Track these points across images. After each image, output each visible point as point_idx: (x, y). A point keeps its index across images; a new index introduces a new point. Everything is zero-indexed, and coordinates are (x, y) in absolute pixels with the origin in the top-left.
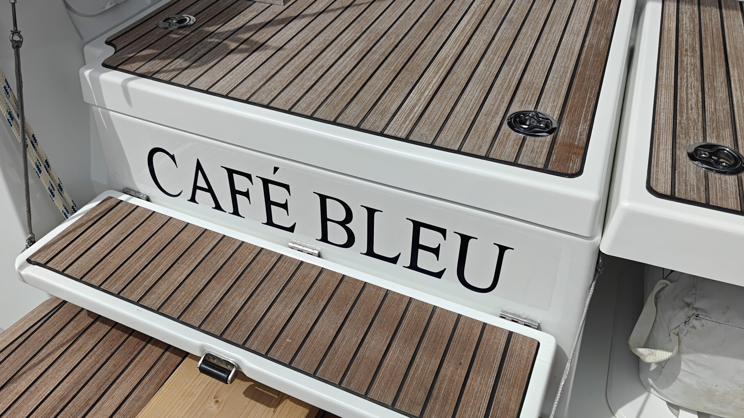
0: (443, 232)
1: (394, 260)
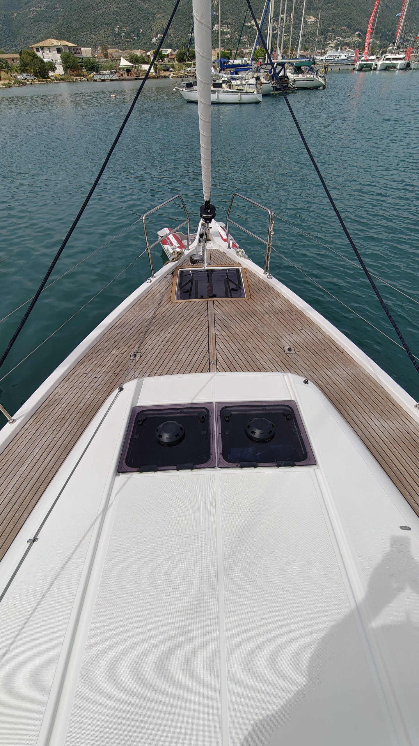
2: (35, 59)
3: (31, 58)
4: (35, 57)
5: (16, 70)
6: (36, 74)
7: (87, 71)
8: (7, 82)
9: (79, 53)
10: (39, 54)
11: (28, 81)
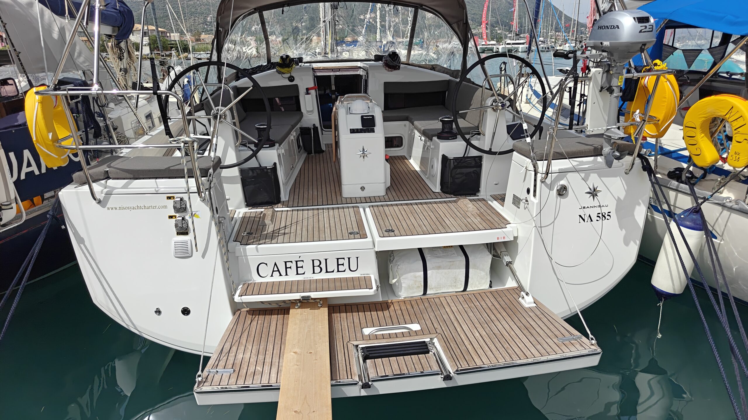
0: (344, 258)
1: (333, 272)
9: (169, 37)
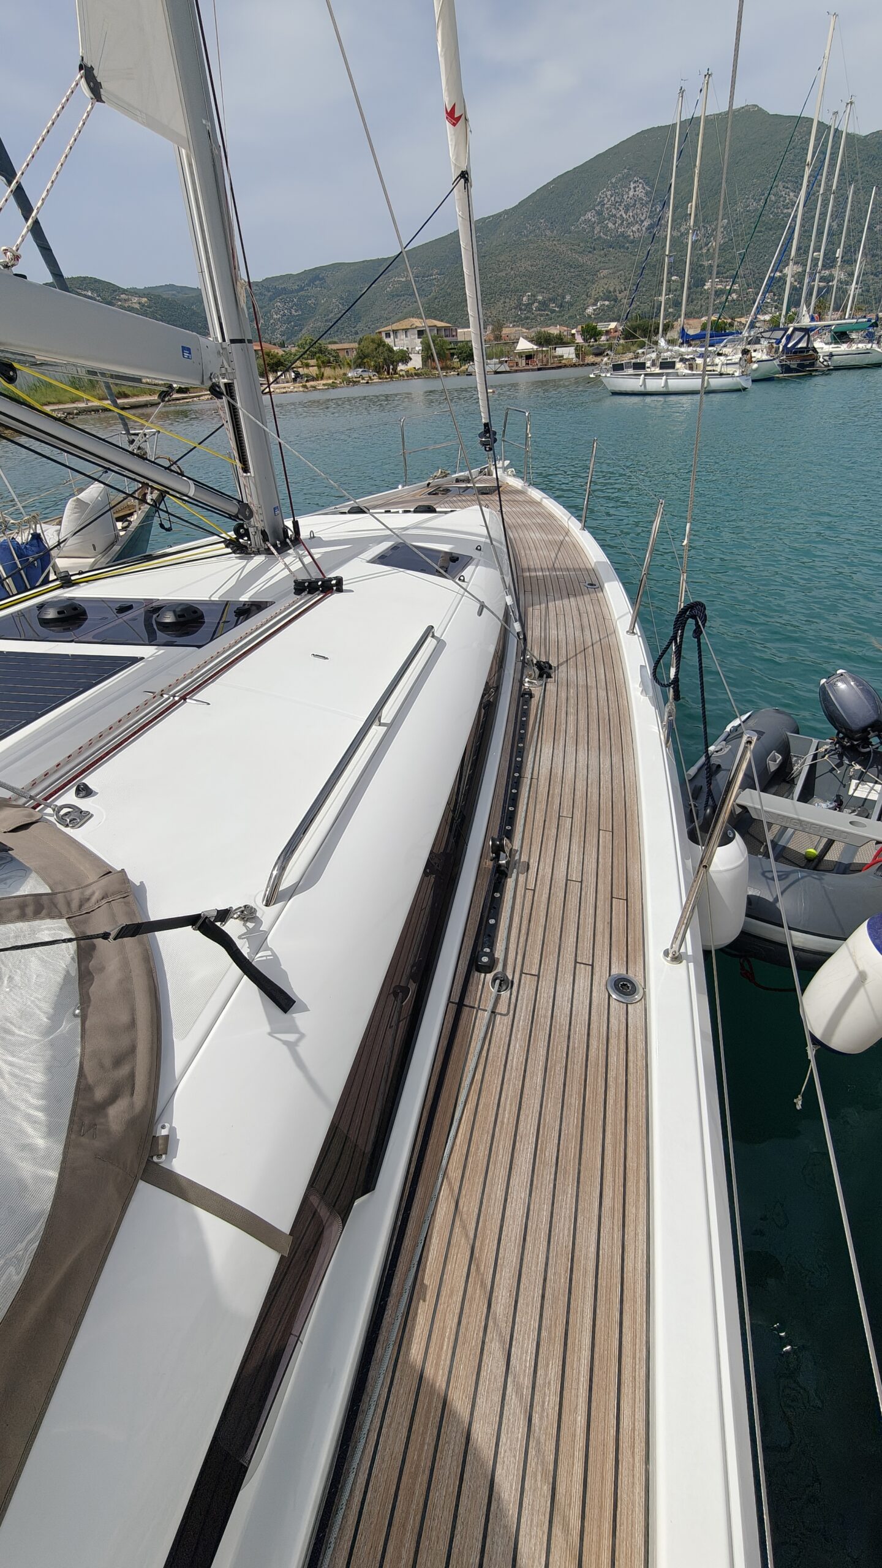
2: (381, 348)
3: (375, 346)
4: (381, 344)
5: (348, 364)
6: (378, 370)
7: (460, 360)
8: (330, 381)
9: (453, 336)
10: (389, 341)
11: (363, 379)
